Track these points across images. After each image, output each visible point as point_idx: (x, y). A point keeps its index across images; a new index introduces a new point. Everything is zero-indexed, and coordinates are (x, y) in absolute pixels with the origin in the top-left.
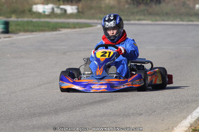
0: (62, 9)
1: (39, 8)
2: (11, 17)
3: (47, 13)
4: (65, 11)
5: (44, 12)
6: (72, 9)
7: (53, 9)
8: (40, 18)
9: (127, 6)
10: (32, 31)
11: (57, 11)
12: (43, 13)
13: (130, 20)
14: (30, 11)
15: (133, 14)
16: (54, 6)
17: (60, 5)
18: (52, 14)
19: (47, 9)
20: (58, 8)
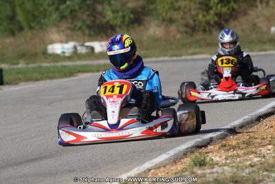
0: (87, 47)
1: (57, 48)
2: (18, 64)
3: (67, 55)
4: (92, 49)
5: (64, 53)
6: (101, 46)
7: (75, 48)
8: (57, 61)
9: (179, 36)
10: (37, 80)
11: (82, 50)
12: (62, 55)
13: (181, 56)
14: (45, 53)
15: (184, 46)
16: (77, 44)
17: (85, 41)
18: (75, 55)
19: (68, 49)
20: (82, 45)
